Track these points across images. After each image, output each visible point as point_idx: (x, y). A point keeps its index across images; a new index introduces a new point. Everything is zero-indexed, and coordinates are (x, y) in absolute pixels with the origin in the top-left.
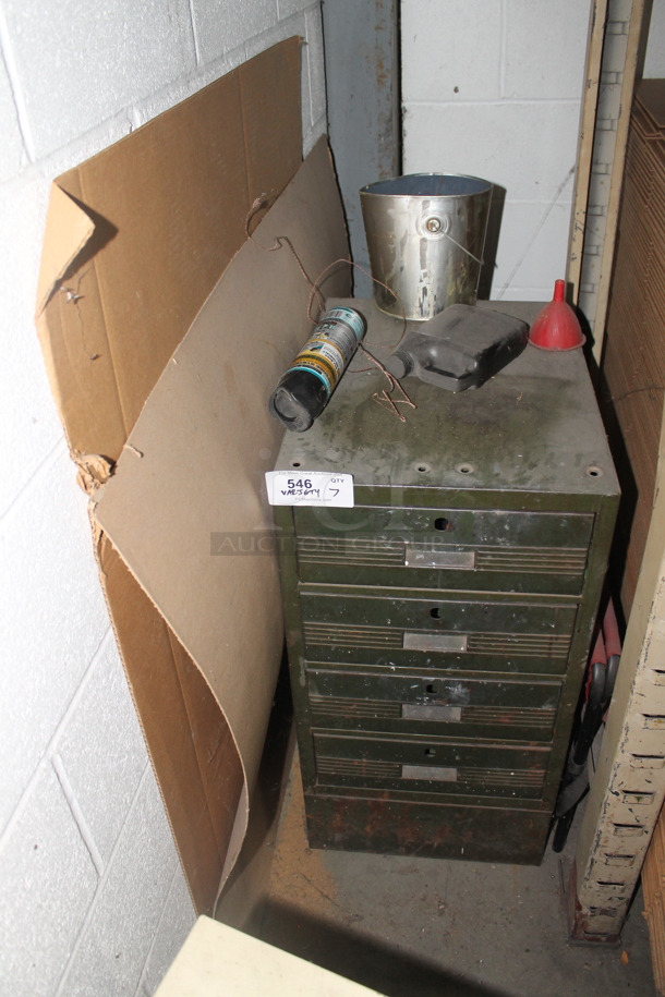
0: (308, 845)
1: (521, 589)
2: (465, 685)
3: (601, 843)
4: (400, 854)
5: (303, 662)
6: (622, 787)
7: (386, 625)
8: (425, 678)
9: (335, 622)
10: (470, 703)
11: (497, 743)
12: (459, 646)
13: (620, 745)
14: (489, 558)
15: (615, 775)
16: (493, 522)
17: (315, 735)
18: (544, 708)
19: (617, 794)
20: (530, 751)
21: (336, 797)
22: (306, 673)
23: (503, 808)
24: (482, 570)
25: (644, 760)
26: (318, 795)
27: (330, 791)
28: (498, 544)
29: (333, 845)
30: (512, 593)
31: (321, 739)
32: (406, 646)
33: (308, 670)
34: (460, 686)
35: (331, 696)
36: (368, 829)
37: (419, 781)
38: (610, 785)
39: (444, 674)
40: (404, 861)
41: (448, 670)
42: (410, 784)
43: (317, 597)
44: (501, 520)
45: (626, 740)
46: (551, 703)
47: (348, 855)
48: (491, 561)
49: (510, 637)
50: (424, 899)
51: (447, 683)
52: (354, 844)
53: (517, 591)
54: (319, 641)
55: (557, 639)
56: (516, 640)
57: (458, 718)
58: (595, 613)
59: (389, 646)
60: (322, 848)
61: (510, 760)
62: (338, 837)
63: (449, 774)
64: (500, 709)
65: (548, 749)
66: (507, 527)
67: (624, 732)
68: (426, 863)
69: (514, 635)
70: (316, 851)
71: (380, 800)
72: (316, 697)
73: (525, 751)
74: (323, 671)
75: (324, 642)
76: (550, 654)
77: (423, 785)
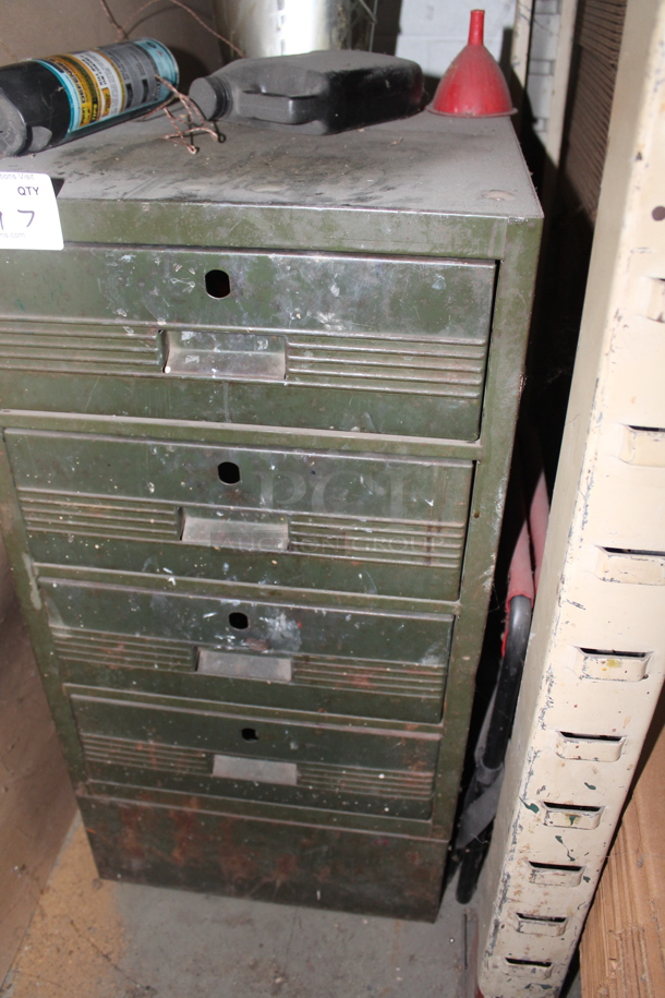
0: (96, 875)
1: (371, 424)
2: (292, 615)
3: (510, 894)
4: (229, 895)
5: (30, 564)
6: (544, 797)
7: (148, 494)
8: (224, 601)
9: (65, 487)
10: (303, 648)
11: (354, 723)
12: (276, 542)
13: (538, 713)
14: (308, 357)
15: (531, 773)
16: (310, 277)
17: (74, 696)
18: (425, 662)
19: (534, 808)
20: (407, 739)
21: (122, 802)
22: (39, 586)
23: (371, 832)
24: (298, 383)
25: (582, 742)
26: (96, 797)
27: (111, 791)
28: (321, 326)
29: (130, 876)
30: (354, 434)
31: (83, 704)
32: (187, 539)
33: (42, 580)
34: (283, 617)
35: (81, 628)
36: (176, 853)
37: (240, 782)
38: (522, 792)
39: (255, 594)
40: (235, 906)
41: (261, 585)
42: (226, 786)
43: (31, 439)
44: (325, 275)
45: (550, 702)
46: (436, 654)
47: (155, 893)
48: (312, 364)
49: (357, 522)
50: (253, 967)
51: (261, 611)
52: (159, 876)
53: (362, 430)
54: (45, 524)
55: (439, 529)
56: (368, 530)
57: (288, 677)
58: (505, 479)
59: (157, 535)
60: (115, 879)
61: (376, 752)
62: (136, 864)
63: (284, 773)
64: (351, 662)
65: (436, 737)
66: (335, 290)
67: (545, 686)
68: (265, 911)
69: (364, 519)
70: (108, 884)
71: (186, 809)
72: (60, 629)
73: (399, 739)
74: (63, 582)
75: (55, 525)
76: (428, 559)
77: (246, 788)
